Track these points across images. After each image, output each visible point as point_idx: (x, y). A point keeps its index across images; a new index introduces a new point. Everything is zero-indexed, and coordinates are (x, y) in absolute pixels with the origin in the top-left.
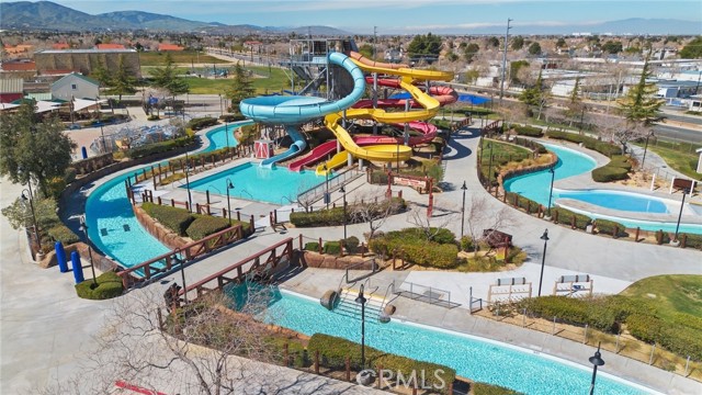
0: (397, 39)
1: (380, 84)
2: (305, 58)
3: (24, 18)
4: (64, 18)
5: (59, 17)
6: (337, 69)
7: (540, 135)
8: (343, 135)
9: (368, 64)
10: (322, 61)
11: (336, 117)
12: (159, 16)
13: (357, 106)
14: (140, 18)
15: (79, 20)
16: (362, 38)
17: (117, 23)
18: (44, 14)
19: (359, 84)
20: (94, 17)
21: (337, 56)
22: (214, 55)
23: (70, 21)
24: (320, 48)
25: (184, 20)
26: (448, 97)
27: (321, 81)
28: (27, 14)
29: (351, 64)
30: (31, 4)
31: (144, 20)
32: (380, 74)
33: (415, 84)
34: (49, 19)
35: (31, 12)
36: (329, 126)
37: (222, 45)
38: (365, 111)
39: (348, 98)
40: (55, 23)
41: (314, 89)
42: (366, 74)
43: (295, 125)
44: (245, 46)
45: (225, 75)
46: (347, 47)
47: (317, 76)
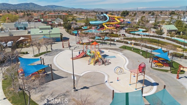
0: (119, 12)
1: (112, 19)
2: (100, 15)
3: (26, 7)
4: (36, 7)
5: (34, 7)
6: (105, 16)
7: (139, 28)
8: (106, 26)
9: (110, 16)
10: (102, 15)
11: (104, 24)
12: (59, 6)
13: (108, 22)
14: (54, 7)
15: (39, 7)
16: (110, 11)
17: (48, 8)
18: (31, 6)
19: (108, 18)
20: (43, 7)
21: (105, 14)
22: (75, 16)
23: (37, 8)
24: (102, 13)
25: (65, 7)
26: (122, 21)
27: (102, 19)
28: (27, 6)
29: (107, 16)
30: (28, 4)
31: (55, 7)
32: (112, 17)
33: (117, 19)
34: (32, 7)
35: (28, 5)
36: (103, 25)
37: (76, 13)
38: (109, 23)
39: (106, 21)
40: (33, 8)
41: (101, 20)
42: (109, 17)
43: (98, 25)
44: (82, 14)
45: (81, 19)
46: (106, 13)
47: (101, 18)
